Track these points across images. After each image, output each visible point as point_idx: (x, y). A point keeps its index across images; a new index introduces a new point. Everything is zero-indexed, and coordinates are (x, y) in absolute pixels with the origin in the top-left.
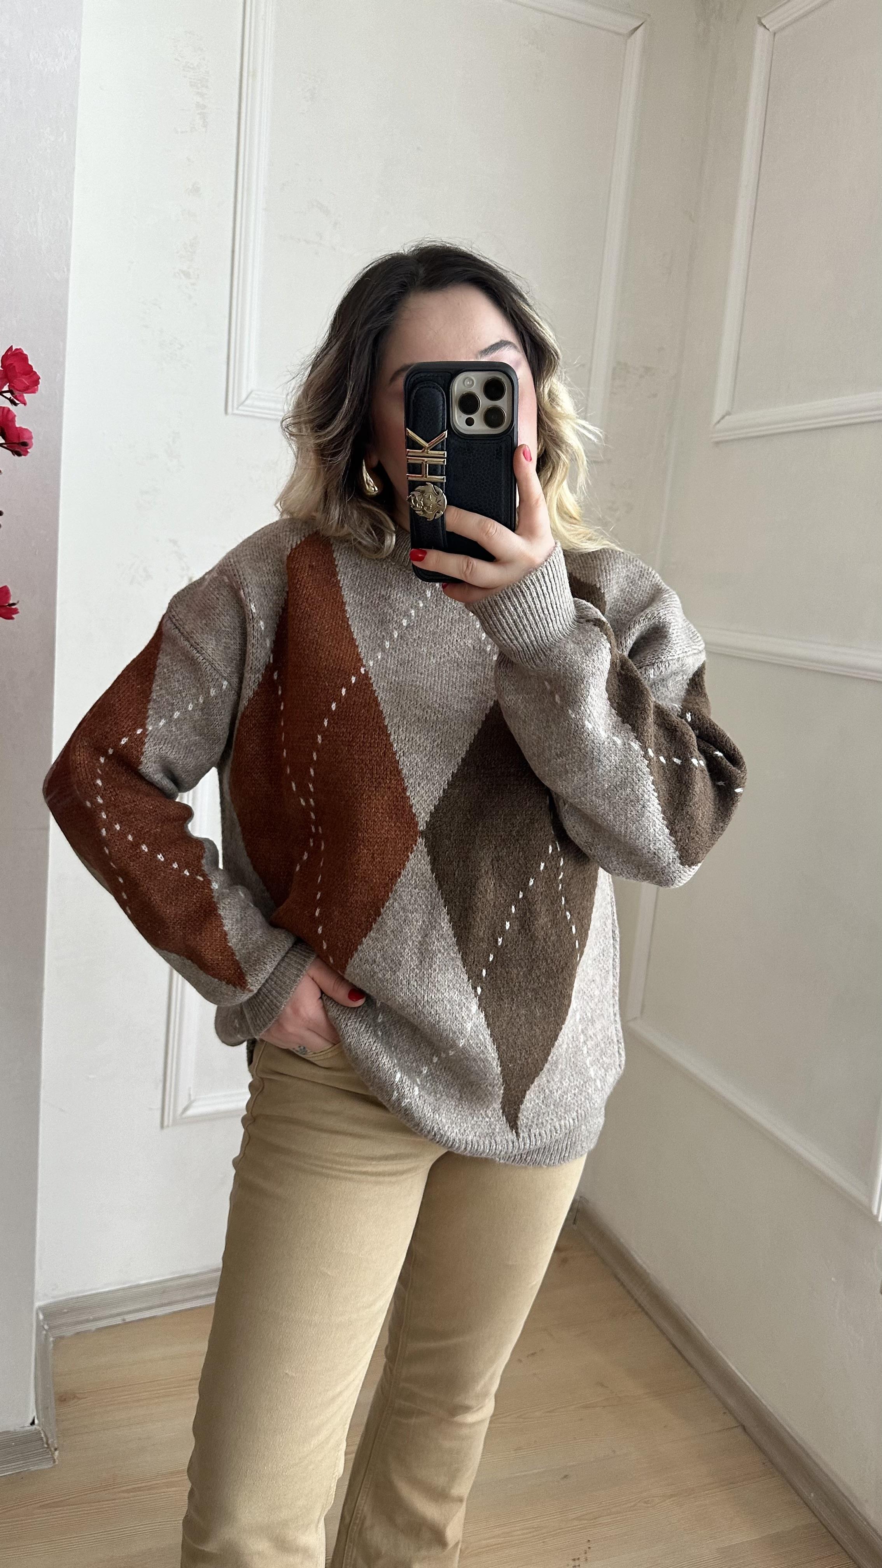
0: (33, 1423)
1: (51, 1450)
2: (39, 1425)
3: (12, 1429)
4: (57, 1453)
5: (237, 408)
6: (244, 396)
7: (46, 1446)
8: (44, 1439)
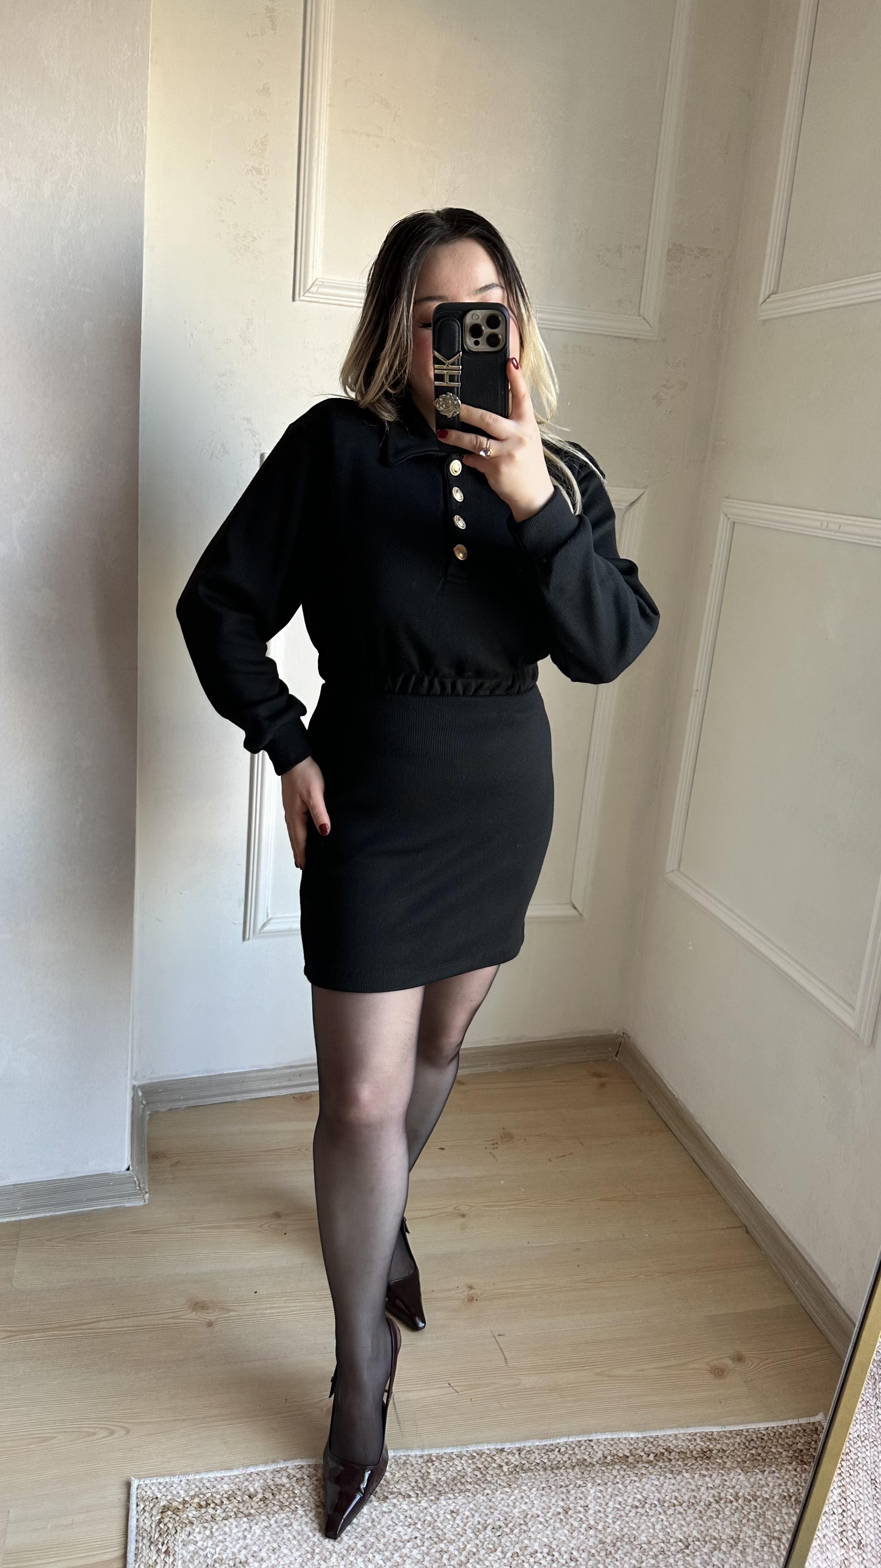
0: (128, 1169)
1: (142, 1192)
2: (133, 1171)
3: (110, 1171)
4: (147, 1195)
5: (303, 295)
6: (309, 285)
7: (138, 1188)
8: (137, 1182)
